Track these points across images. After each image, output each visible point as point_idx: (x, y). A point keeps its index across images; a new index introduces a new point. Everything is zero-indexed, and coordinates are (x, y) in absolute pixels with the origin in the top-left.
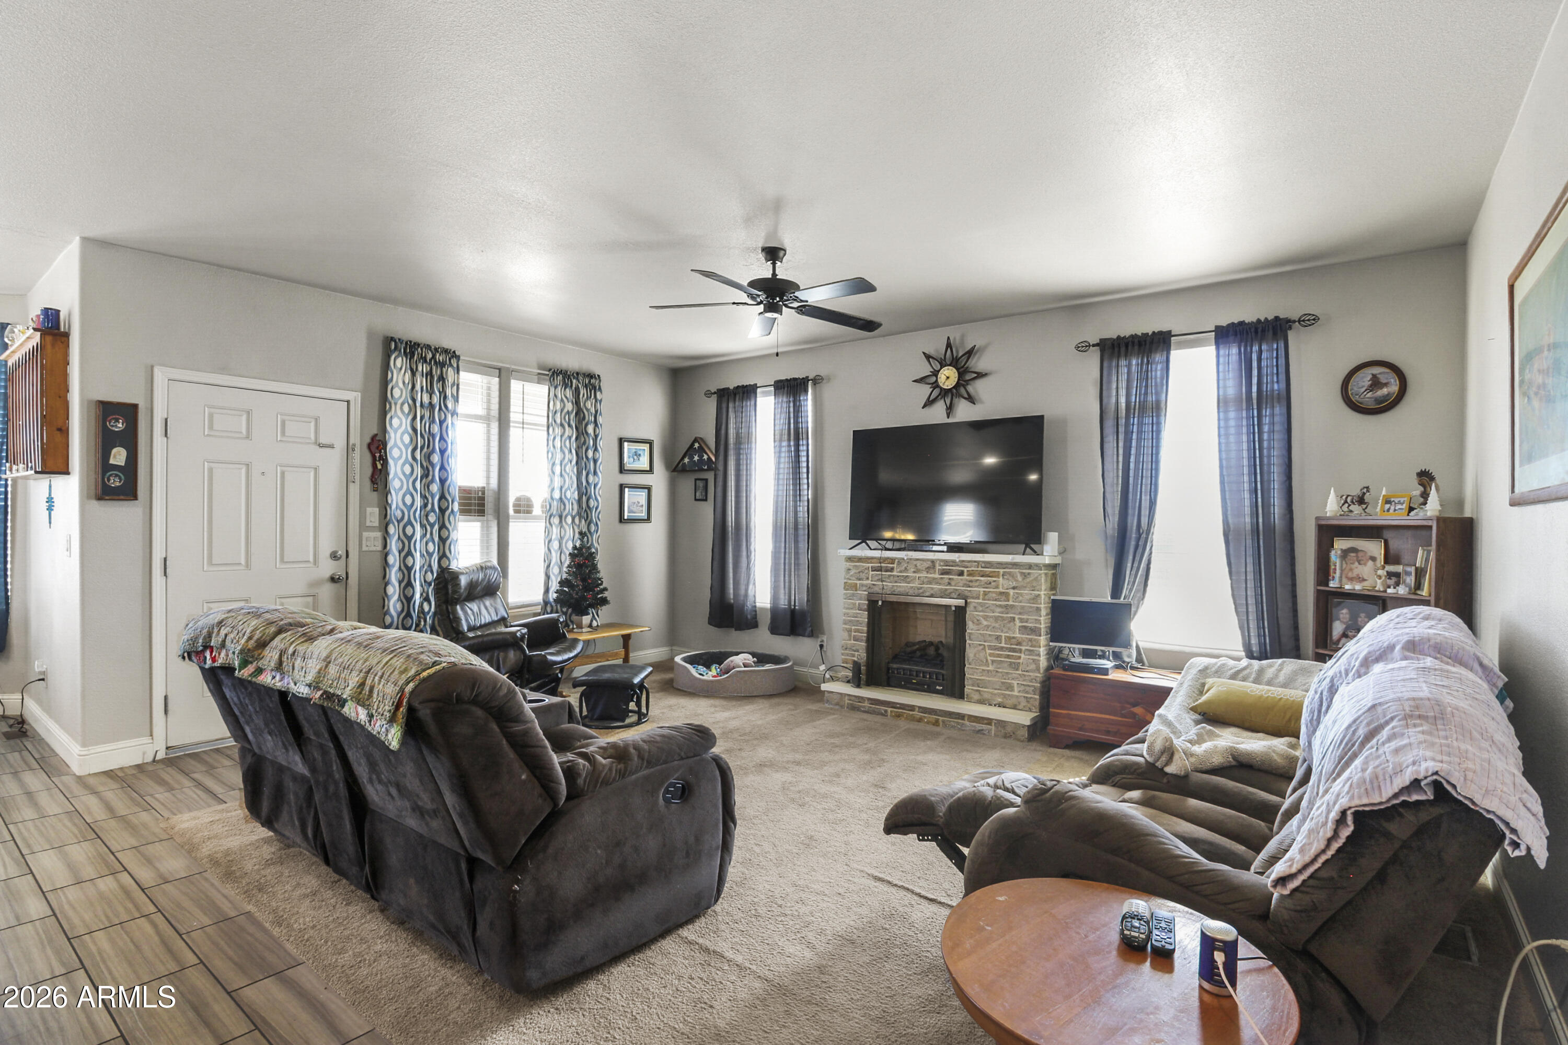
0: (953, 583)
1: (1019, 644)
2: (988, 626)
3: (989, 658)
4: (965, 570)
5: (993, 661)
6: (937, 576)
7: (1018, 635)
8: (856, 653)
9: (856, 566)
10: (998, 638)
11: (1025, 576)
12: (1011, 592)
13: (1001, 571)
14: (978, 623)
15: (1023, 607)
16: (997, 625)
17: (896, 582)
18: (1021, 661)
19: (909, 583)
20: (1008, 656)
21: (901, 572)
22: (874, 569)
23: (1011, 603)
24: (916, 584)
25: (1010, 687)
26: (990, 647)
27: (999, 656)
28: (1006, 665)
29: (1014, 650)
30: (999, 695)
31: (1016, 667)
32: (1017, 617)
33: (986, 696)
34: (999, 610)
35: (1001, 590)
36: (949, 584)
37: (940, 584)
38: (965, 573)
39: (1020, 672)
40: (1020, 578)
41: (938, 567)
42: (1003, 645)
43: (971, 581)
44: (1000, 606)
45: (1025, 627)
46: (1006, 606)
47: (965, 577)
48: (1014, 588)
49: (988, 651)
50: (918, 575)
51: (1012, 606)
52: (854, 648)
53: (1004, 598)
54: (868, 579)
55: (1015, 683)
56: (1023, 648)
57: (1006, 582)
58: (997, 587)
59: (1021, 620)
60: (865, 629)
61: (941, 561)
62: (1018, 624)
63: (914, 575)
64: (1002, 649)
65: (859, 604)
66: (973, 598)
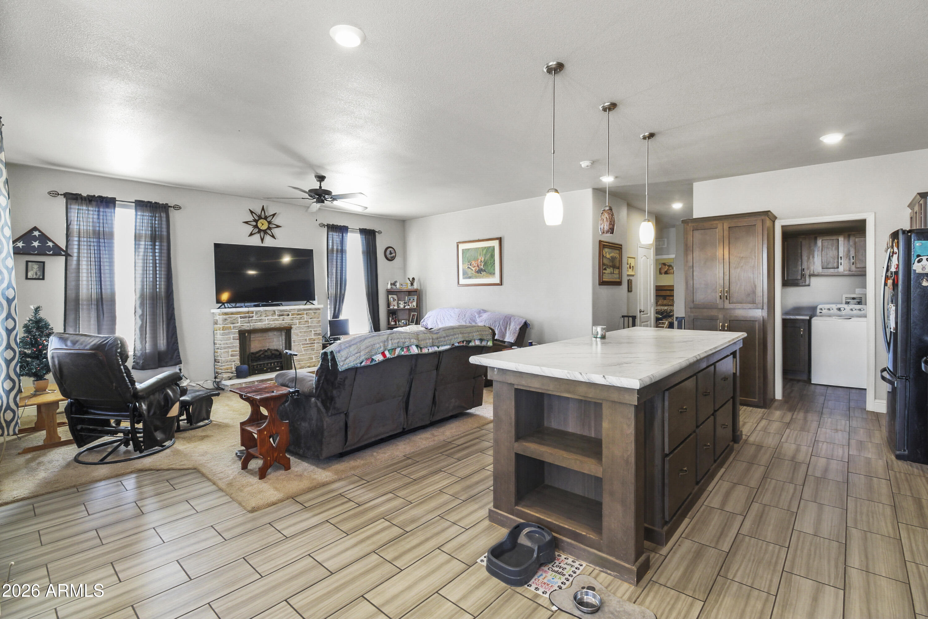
0: (285, 319)
1: (314, 340)
2: (301, 336)
3: (303, 349)
4: (290, 313)
5: (304, 350)
6: (276, 317)
7: (313, 337)
8: (233, 363)
9: (230, 317)
10: (306, 340)
11: (315, 313)
12: (310, 320)
13: (305, 312)
14: (298, 335)
15: (315, 326)
16: (305, 335)
17: (255, 322)
18: (315, 347)
19: (262, 322)
20: (310, 346)
21: (258, 317)
22: (241, 318)
23: (310, 325)
24: (267, 322)
25: (312, 359)
26: (303, 345)
27: (307, 347)
28: (310, 350)
29: (312, 343)
30: (307, 363)
31: (313, 350)
32: (312, 330)
33: (303, 365)
34: (306, 328)
35: (306, 320)
36: (283, 320)
37: (278, 321)
38: (290, 315)
39: (315, 351)
40: (313, 314)
41: (277, 313)
42: (308, 342)
43: (293, 318)
44: (306, 326)
45: (316, 333)
46: (308, 326)
47: (290, 316)
48: (311, 318)
49: (302, 346)
50: (267, 318)
51: (311, 326)
52: (232, 361)
53: (307, 323)
54: (238, 323)
55: (313, 356)
56: (315, 342)
57: (307, 316)
58: (304, 319)
59: (315, 331)
60: (238, 349)
61: (278, 310)
62: (313, 332)
63: (265, 318)
64: (308, 344)
65: (233, 337)
66: (294, 325)
